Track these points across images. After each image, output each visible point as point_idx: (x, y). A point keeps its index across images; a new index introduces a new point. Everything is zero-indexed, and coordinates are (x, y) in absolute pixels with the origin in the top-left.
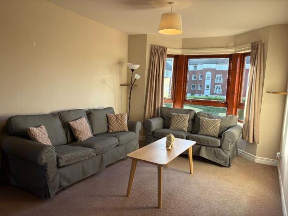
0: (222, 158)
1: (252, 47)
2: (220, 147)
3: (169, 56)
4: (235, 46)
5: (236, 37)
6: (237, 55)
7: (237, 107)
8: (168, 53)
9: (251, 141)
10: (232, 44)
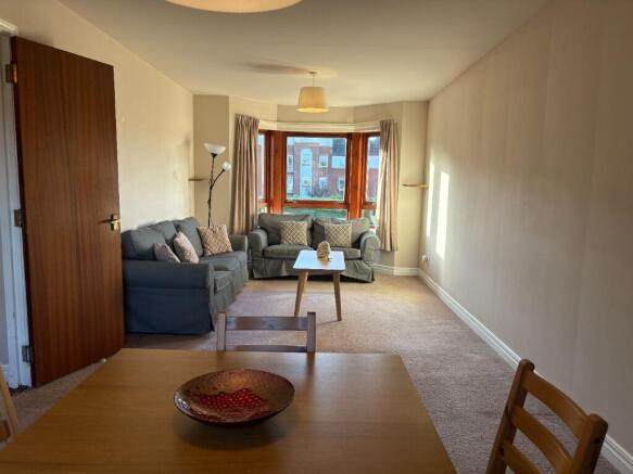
0: (364, 272)
1: (382, 127)
2: (360, 259)
3: (261, 132)
4: (355, 122)
5: (357, 109)
6: (358, 135)
7: (361, 208)
8: (259, 127)
9: (389, 249)
10: (351, 119)
